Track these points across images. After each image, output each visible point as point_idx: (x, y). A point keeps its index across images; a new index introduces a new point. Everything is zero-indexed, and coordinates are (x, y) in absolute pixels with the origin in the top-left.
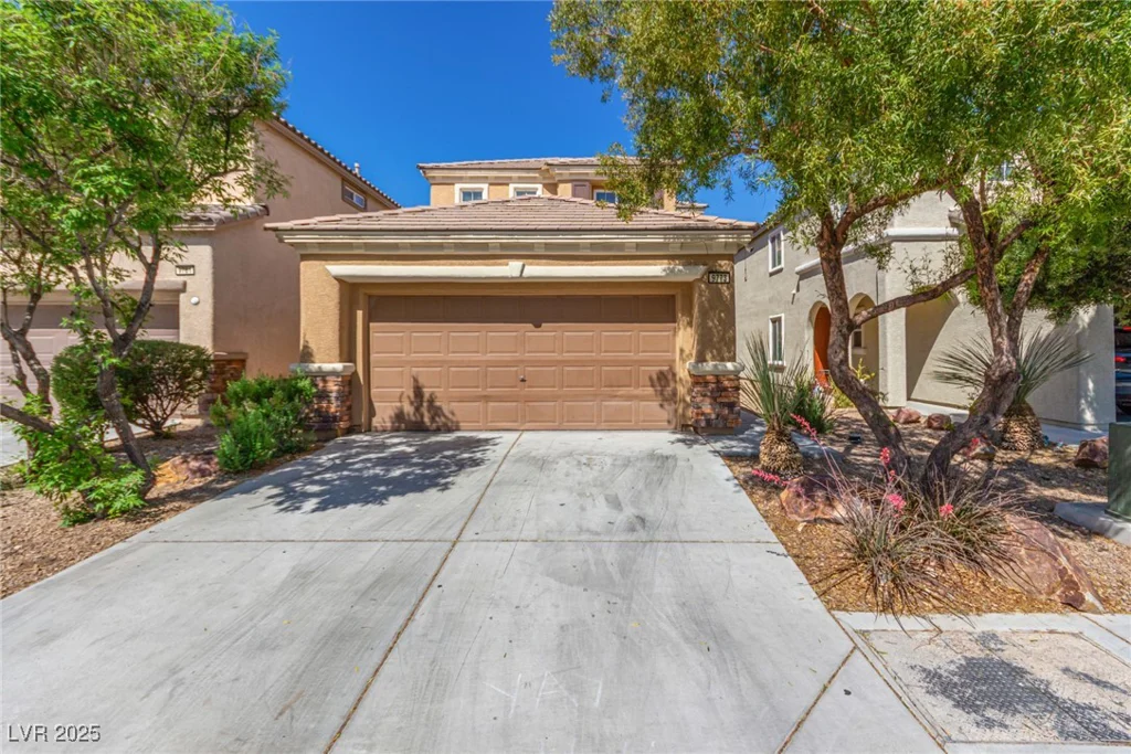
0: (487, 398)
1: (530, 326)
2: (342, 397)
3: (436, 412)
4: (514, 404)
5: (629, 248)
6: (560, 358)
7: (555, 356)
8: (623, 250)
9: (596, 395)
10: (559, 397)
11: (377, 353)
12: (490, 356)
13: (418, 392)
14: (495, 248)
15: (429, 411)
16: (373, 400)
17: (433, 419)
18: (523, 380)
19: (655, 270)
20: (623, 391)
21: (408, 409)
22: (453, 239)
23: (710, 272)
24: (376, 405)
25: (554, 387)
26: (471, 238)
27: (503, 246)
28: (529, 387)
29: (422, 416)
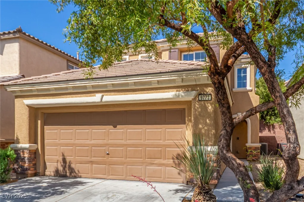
0: (92, 162)
1: (112, 127)
2: (30, 160)
3: (72, 170)
4: (104, 166)
5: (154, 84)
6: (125, 143)
7: (123, 142)
8: (151, 85)
9: (143, 163)
10: (125, 163)
11: (48, 140)
12: (93, 142)
13: (64, 160)
14: (90, 88)
15: (69, 170)
16: (46, 161)
17: (71, 173)
18: (108, 154)
19: (169, 95)
20: (157, 161)
21: (61, 168)
22: (71, 84)
23: (199, 95)
24: (47, 164)
25: (122, 158)
26: (78, 84)
27: (93, 87)
28: (111, 157)
29: (66, 173)
